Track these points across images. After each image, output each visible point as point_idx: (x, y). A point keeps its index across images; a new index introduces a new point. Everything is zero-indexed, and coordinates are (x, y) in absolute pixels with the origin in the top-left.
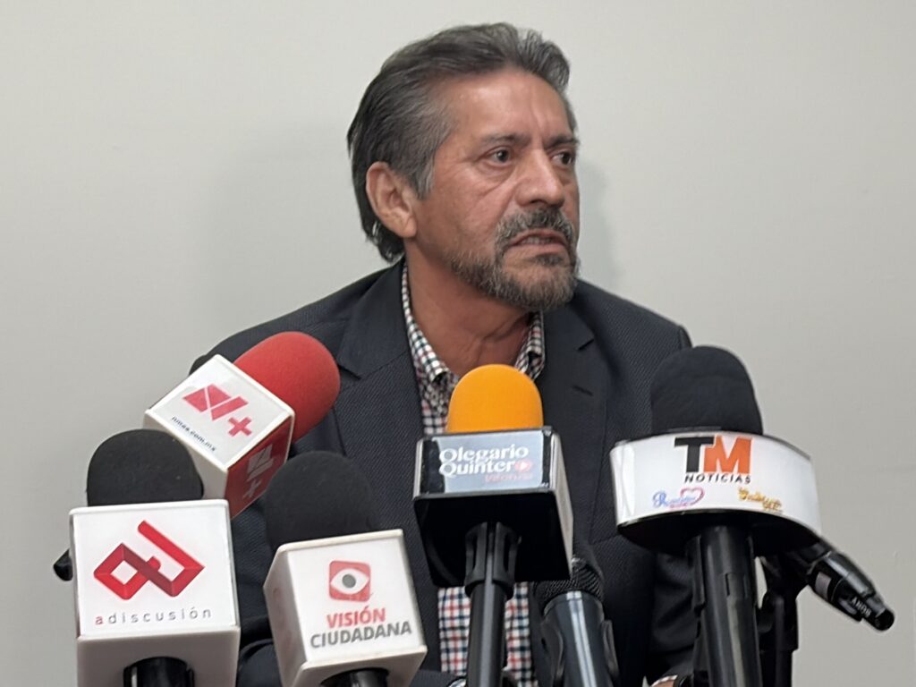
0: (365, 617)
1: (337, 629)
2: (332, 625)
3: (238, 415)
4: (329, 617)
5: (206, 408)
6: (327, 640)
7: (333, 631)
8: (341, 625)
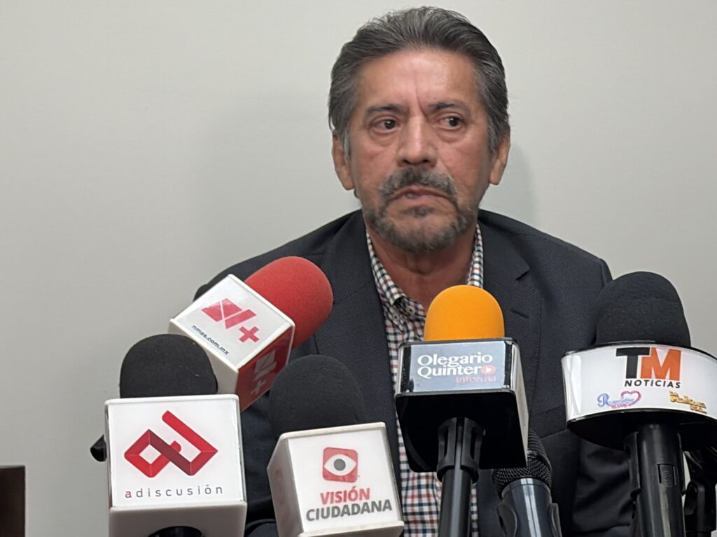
0: (353, 496)
1: (329, 505)
2: (325, 502)
3: (248, 324)
4: (322, 495)
5: (221, 319)
6: (321, 514)
7: (325, 507)
8: (332, 502)
